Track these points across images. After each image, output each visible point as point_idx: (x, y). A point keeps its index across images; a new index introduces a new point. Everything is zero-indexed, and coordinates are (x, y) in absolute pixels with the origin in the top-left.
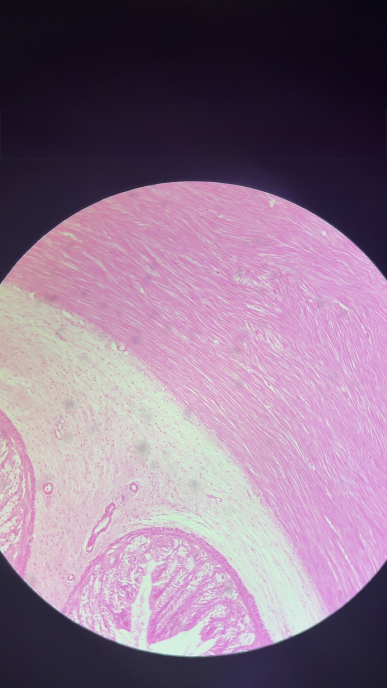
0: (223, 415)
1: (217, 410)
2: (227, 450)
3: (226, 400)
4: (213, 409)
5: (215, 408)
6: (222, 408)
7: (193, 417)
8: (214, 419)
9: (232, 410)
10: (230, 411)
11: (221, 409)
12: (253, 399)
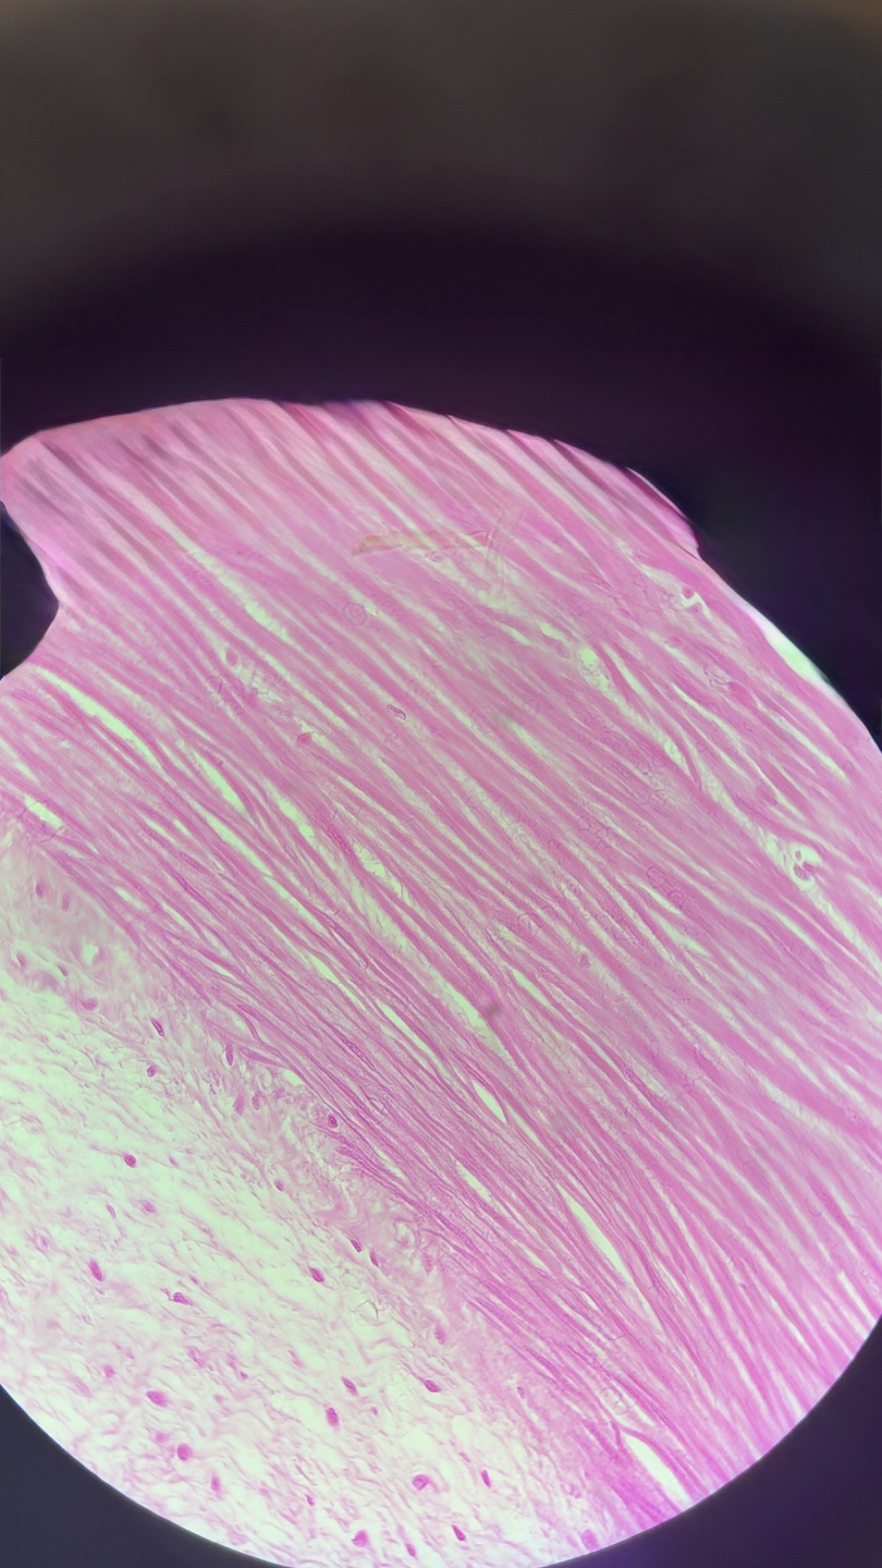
0: (387, 928)
1: (329, 888)
2: (417, 1266)
3: (409, 796)
4: (294, 881)
5: (310, 865)
6: (378, 869)
7: (102, 956)
8: (297, 965)
9: (467, 886)
10: (444, 892)
11: (366, 879)
12: (658, 781)
